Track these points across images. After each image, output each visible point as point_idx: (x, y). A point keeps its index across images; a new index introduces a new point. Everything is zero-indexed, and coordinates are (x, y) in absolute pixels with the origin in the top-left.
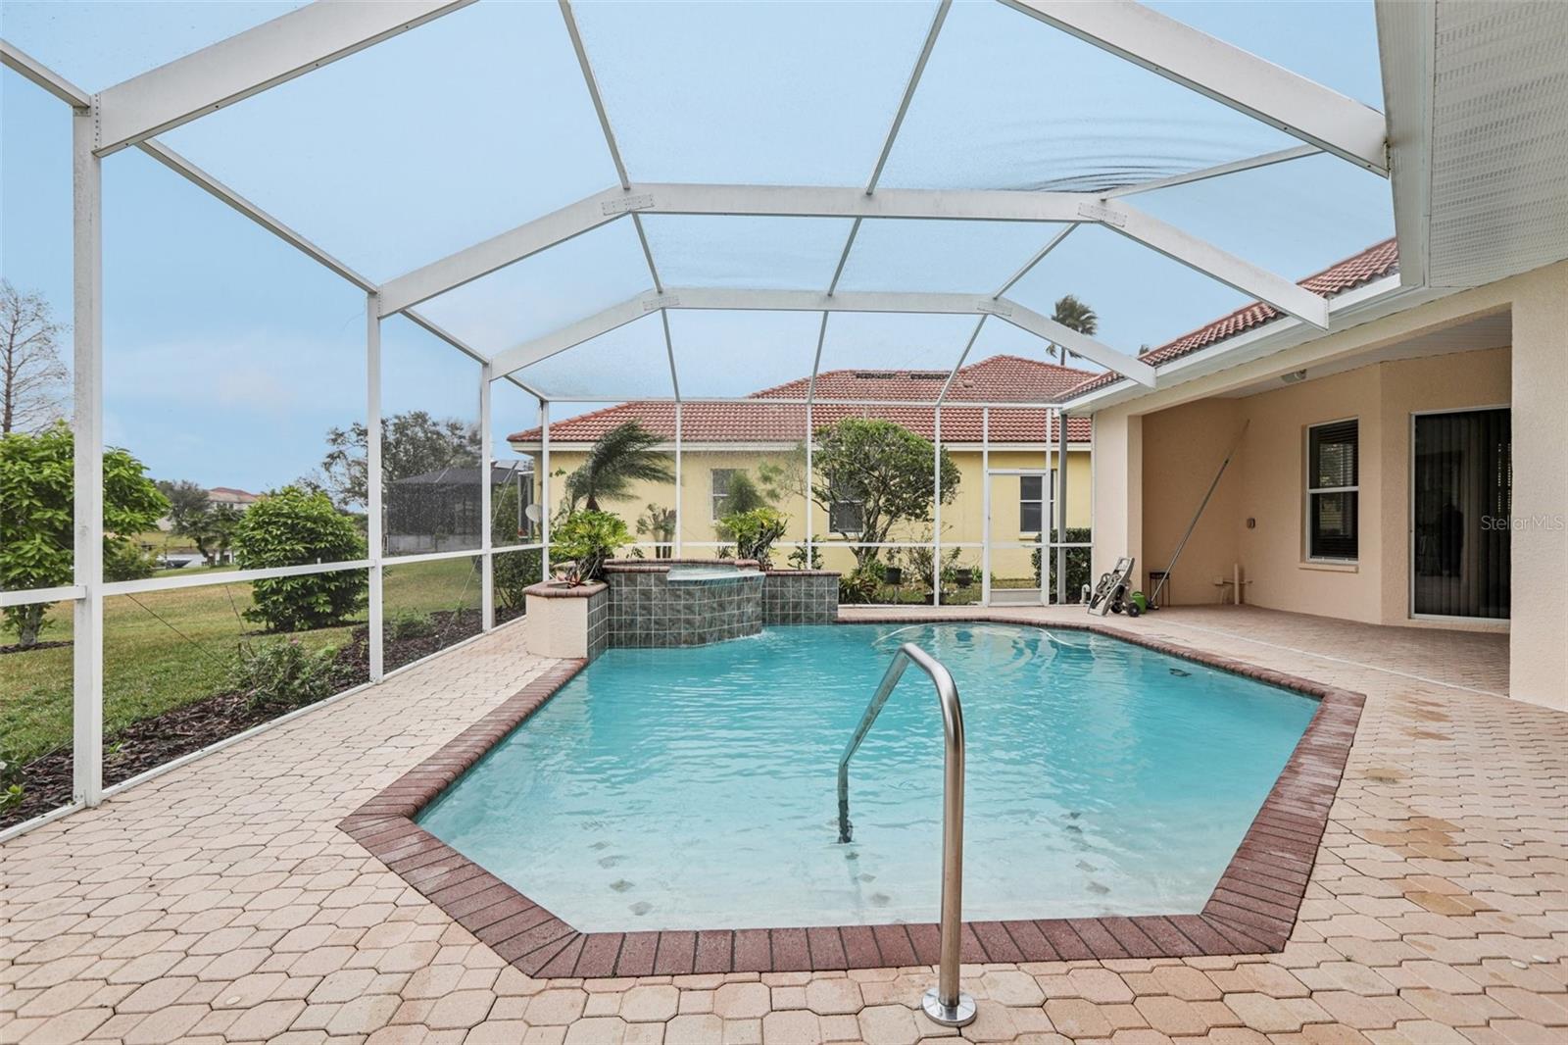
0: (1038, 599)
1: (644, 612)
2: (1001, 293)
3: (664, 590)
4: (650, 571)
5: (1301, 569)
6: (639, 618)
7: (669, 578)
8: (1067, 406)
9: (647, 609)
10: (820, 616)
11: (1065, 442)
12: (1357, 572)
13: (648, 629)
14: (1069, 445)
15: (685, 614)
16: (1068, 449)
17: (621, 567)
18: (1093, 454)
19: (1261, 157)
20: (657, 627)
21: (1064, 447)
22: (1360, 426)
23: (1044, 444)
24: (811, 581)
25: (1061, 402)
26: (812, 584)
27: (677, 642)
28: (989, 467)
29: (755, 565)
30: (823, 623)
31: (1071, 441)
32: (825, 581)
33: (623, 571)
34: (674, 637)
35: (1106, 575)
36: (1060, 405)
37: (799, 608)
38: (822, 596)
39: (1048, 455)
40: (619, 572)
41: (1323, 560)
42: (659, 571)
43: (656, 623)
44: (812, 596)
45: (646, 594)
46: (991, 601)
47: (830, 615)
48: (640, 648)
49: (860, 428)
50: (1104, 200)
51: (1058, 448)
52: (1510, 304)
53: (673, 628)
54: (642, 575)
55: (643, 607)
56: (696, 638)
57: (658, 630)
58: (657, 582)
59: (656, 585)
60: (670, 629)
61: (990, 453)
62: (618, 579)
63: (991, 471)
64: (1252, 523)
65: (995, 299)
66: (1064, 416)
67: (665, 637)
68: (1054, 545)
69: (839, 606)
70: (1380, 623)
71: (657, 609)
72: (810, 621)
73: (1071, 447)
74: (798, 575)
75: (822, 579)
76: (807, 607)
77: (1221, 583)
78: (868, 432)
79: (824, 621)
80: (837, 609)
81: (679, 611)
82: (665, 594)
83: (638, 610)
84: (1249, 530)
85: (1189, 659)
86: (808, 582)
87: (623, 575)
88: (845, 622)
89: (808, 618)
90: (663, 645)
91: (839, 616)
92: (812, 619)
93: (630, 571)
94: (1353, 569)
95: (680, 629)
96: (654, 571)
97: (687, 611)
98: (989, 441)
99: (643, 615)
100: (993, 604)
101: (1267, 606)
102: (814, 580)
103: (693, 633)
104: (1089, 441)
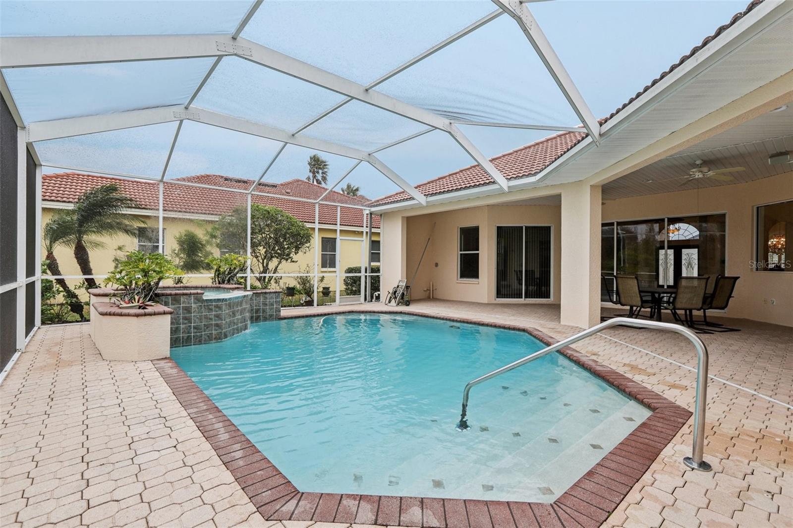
0: (359, 300)
1: (186, 321)
2: (373, 153)
3: (201, 306)
4: (191, 294)
5: (458, 283)
6: (182, 326)
7: (205, 298)
8: (373, 209)
9: (188, 319)
10: (271, 316)
11: (371, 227)
12: (479, 284)
13: (189, 333)
14: (372, 229)
15: (215, 320)
16: (372, 231)
17: (168, 292)
18: (381, 235)
19: (542, 126)
20: (196, 331)
21: (371, 230)
22: (480, 228)
23: (362, 228)
24: (266, 296)
25: (371, 207)
26: (267, 298)
27: (210, 339)
28: (340, 236)
29: (241, 288)
30: (272, 320)
31: (373, 227)
32: (274, 296)
33: (171, 295)
34: (208, 336)
35: (394, 288)
36: (370, 209)
37: (259, 312)
38: (272, 305)
39: (365, 233)
40: (167, 295)
41: (465, 279)
42: (197, 294)
43: (195, 328)
44: (267, 304)
45: (188, 310)
46: (340, 302)
47: (276, 315)
48: (183, 346)
49: (265, 210)
50: (451, 123)
51: (368, 230)
52: (561, 193)
53: (207, 330)
54: (185, 296)
55: (185, 318)
56: (223, 336)
57: (196, 333)
58: (196, 301)
59: (195, 303)
60: (204, 331)
61: (340, 230)
62: (166, 300)
63: (341, 238)
64: (437, 265)
65: (369, 154)
66: (371, 214)
67: (201, 336)
68: (366, 274)
69: (281, 308)
70: (486, 302)
71: (196, 319)
72: (265, 319)
73: (374, 230)
74: (259, 293)
75: (272, 295)
76: (264, 311)
77: (426, 290)
78: (269, 213)
79: (273, 319)
80: (280, 311)
81: (211, 319)
82: (201, 308)
83: (181, 321)
84: (436, 268)
85: (460, 322)
86: (264, 297)
87: (170, 297)
88: (285, 318)
89: (265, 317)
90: (200, 343)
91: (281, 315)
92: (267, 318)
93: (176, 294)
94: (477, 283)
95: (212, 331)
96: (194, 294)
97: (217, 319)
98: (340, 225)
99: (185, 324)
100: (341, 304)
101: (445, 298)
102: (267, 296)
103: (221, 332)
104: (380, 228)
